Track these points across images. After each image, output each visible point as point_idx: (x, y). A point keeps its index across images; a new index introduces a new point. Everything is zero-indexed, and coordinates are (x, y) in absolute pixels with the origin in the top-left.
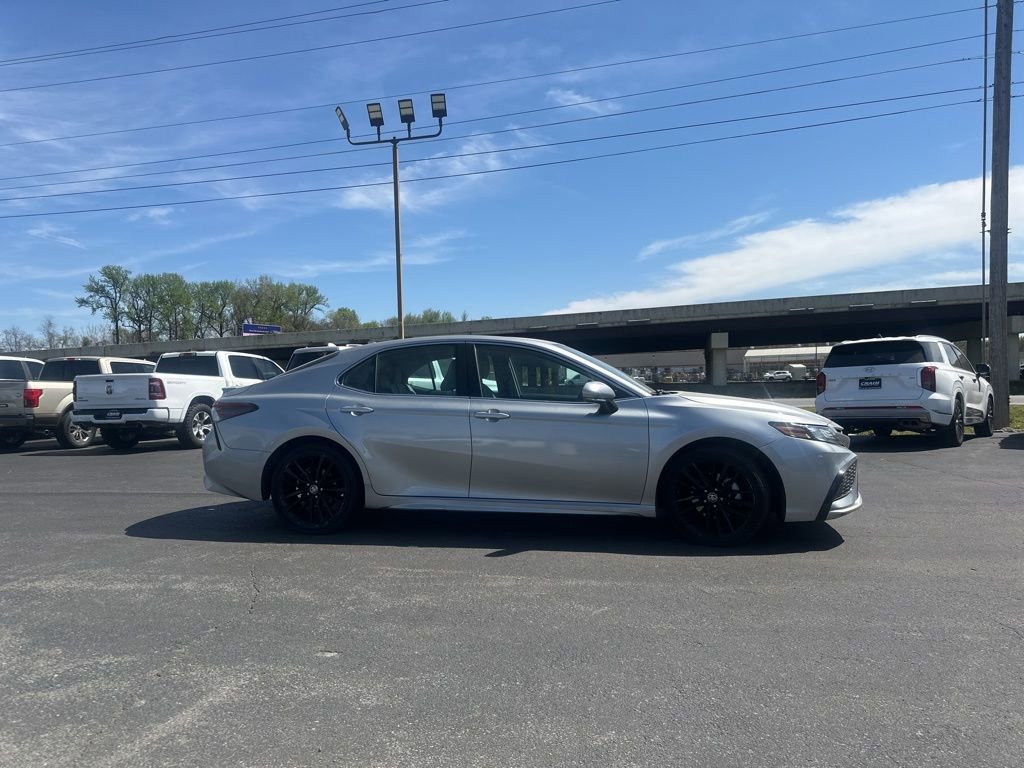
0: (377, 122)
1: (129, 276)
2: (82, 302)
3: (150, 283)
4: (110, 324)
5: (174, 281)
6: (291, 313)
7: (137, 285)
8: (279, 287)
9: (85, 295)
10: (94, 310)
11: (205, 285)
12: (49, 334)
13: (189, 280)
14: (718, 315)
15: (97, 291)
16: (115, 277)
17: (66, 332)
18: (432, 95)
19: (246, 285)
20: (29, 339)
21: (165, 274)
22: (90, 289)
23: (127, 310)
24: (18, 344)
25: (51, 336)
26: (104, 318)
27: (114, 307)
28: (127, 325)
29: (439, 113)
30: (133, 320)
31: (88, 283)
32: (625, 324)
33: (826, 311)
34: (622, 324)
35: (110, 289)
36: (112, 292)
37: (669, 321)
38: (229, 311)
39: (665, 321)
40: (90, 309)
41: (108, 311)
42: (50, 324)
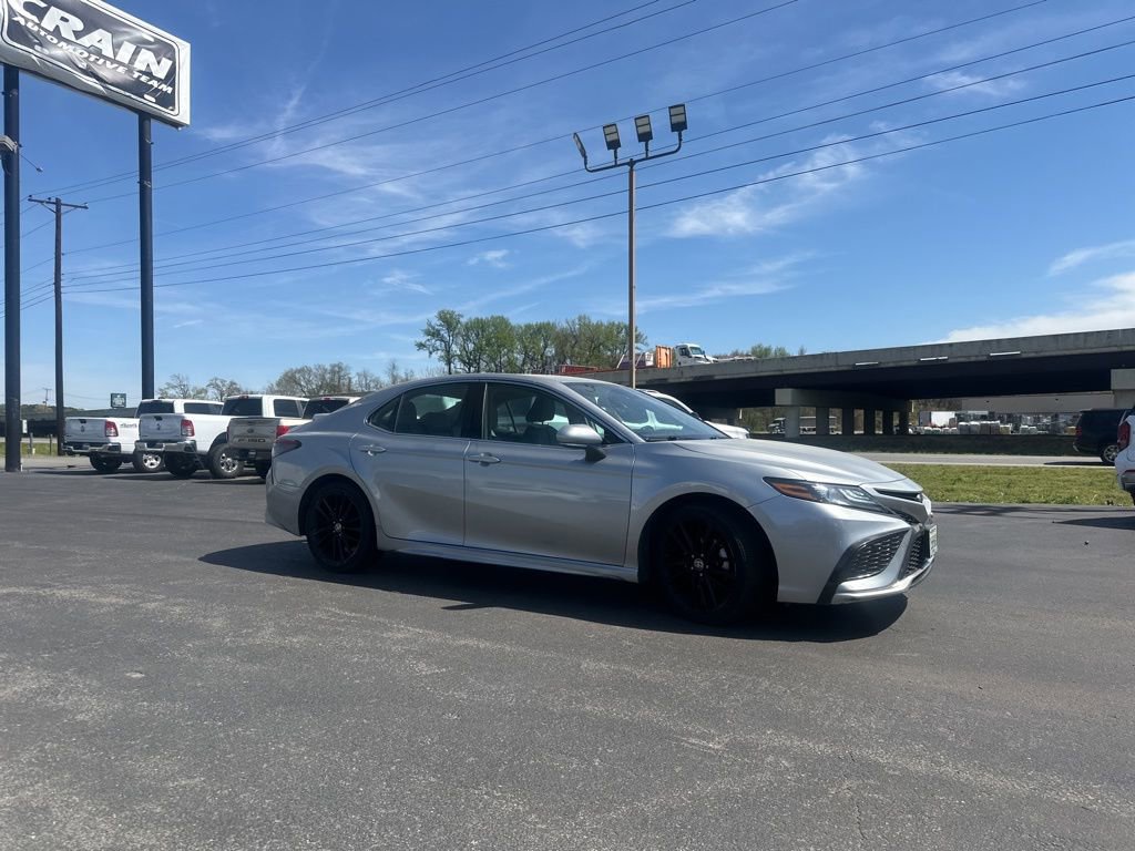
0: (614, 145)
1: (461, 320)
2: (421, 346)
3: (479, 326)
4: (443, 365)
5: (501, 324)
6: (609, 353)
7: (467, 328)
8: (599, 326)
9: (423, 339)
10: (431, 353)
11: (528, 327)
12: (393, 376)
13: (514, 322)
14: (1122, 346)
15: (433, 335)
16: (449, 321)
17: (407, 375)
18: (670, 108)
19: (565, 325)
20: (377, 381)
21: (492, 317)
22: (428, 333)
23: (458, 352)
24: (367, 385)
25: (395, 378)
26: (439, 360)
27: (448, 350)
28: (458, 366)
29: (679, 127)
30: (464, 363)
31: (426, 327)
32: (985, 358)
34: (980, 359)
35: (444, 333)
36: (446, 335)
37: (1047, 354)
38: (551, 351)
39: (1042, 354)
40: (427, 352)
41: (443, 354)
42: (394, 367)
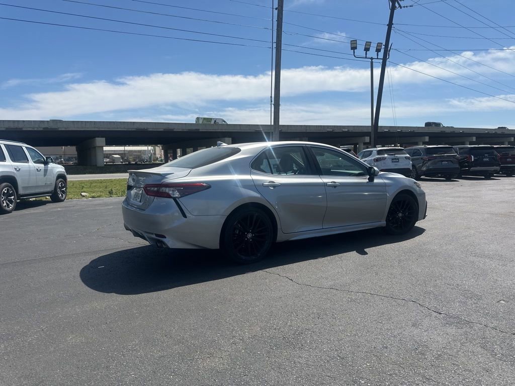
33: (154, 130)
37: (70, 129)
